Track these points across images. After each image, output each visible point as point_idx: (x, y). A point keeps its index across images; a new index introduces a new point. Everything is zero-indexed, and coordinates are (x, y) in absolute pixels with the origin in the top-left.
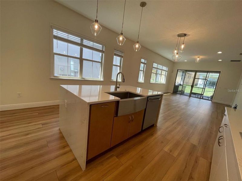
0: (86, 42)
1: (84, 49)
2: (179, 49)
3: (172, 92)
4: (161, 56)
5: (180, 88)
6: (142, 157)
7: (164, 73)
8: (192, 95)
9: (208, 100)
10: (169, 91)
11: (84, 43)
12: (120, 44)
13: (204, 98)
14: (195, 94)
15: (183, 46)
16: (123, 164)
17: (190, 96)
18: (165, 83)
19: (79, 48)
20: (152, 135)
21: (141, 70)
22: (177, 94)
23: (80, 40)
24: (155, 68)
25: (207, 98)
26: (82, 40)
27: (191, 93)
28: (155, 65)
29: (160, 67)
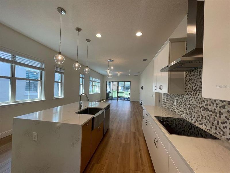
0: (18, 59)
1: (17, 67)
2: (110, 69)
3: (105, 99)
4: (95, 72)
5: (110, 95)
6: (113, 153)
7: (97, 84)
8: (119, 98)
9: (127, 100)
10: (103, 99)
11: (17, 60)
12: (77, 69)
13: (125, 99)
14: (120, 97)
15: (112, 68)
16: (105, 165)
17: (118, 100)
18: (99, 92)
19: (8, 66)
20: (110, 136)
21: (81, 84)
22: (109, 99)
23: (10, 57)
24: (91, 81)
25: (127, 99)
26: (13, 56)
27: (118, 97)
28: (91, 79)
29: (94, 79)
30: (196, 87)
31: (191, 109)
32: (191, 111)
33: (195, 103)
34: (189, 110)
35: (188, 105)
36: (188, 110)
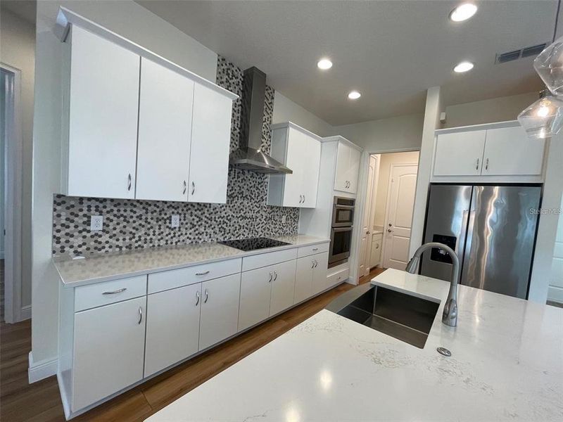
30: (232, 192)
31: (224, 222)
32: (224, 226)
33: (231, 213)
34: (220, 226)
35: (217, 219)
36: (216, 226)
